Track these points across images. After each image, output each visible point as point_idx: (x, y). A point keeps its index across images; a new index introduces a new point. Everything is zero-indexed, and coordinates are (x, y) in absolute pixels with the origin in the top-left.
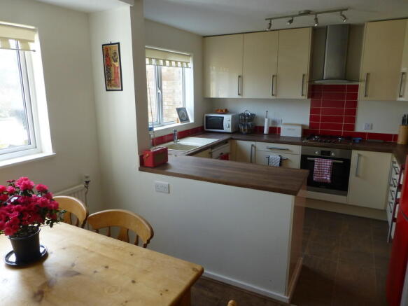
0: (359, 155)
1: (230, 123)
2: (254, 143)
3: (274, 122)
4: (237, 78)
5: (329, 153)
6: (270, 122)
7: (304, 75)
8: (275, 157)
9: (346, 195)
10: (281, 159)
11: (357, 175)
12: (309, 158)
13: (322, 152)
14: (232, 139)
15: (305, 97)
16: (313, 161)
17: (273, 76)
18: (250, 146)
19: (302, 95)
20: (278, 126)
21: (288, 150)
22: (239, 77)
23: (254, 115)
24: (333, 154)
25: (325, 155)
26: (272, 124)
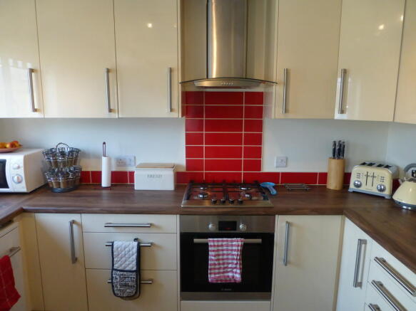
0: (289, 224)
1: (21, 172)
2: (76, 217)
3: (120, 162)
4: (27, 72)
5: (234, 225)
6: (113, 162)
7: (171, 70)
8: (126, 244)
9: (268, 298)
10: (139, 248)
11: (286, 262)
12: (196, 240)
13: (222, 225)
14: (22, 211)
15: (177, 114)
16: (206, 245)
17: (108, 71)
18: (68, 225)
19: (172, 110)
20: (129, 169)
21: (152, 225)
22: (32, 71)
23: (78, 151)
24: (241, 226)
25: (227, 229)
26: (118, 166)
